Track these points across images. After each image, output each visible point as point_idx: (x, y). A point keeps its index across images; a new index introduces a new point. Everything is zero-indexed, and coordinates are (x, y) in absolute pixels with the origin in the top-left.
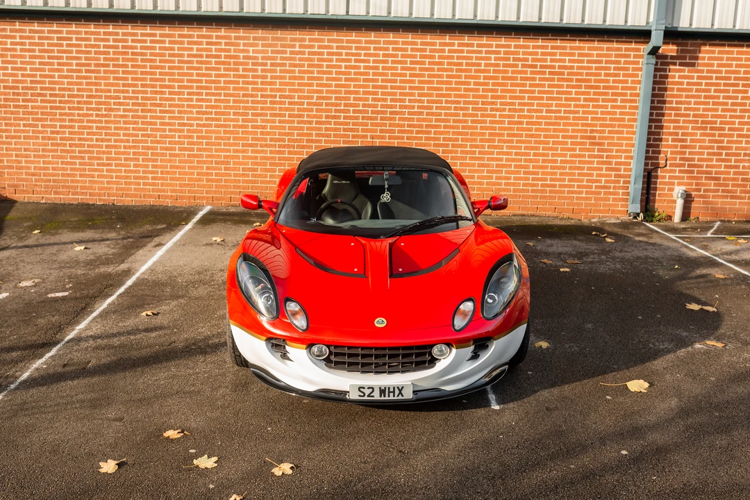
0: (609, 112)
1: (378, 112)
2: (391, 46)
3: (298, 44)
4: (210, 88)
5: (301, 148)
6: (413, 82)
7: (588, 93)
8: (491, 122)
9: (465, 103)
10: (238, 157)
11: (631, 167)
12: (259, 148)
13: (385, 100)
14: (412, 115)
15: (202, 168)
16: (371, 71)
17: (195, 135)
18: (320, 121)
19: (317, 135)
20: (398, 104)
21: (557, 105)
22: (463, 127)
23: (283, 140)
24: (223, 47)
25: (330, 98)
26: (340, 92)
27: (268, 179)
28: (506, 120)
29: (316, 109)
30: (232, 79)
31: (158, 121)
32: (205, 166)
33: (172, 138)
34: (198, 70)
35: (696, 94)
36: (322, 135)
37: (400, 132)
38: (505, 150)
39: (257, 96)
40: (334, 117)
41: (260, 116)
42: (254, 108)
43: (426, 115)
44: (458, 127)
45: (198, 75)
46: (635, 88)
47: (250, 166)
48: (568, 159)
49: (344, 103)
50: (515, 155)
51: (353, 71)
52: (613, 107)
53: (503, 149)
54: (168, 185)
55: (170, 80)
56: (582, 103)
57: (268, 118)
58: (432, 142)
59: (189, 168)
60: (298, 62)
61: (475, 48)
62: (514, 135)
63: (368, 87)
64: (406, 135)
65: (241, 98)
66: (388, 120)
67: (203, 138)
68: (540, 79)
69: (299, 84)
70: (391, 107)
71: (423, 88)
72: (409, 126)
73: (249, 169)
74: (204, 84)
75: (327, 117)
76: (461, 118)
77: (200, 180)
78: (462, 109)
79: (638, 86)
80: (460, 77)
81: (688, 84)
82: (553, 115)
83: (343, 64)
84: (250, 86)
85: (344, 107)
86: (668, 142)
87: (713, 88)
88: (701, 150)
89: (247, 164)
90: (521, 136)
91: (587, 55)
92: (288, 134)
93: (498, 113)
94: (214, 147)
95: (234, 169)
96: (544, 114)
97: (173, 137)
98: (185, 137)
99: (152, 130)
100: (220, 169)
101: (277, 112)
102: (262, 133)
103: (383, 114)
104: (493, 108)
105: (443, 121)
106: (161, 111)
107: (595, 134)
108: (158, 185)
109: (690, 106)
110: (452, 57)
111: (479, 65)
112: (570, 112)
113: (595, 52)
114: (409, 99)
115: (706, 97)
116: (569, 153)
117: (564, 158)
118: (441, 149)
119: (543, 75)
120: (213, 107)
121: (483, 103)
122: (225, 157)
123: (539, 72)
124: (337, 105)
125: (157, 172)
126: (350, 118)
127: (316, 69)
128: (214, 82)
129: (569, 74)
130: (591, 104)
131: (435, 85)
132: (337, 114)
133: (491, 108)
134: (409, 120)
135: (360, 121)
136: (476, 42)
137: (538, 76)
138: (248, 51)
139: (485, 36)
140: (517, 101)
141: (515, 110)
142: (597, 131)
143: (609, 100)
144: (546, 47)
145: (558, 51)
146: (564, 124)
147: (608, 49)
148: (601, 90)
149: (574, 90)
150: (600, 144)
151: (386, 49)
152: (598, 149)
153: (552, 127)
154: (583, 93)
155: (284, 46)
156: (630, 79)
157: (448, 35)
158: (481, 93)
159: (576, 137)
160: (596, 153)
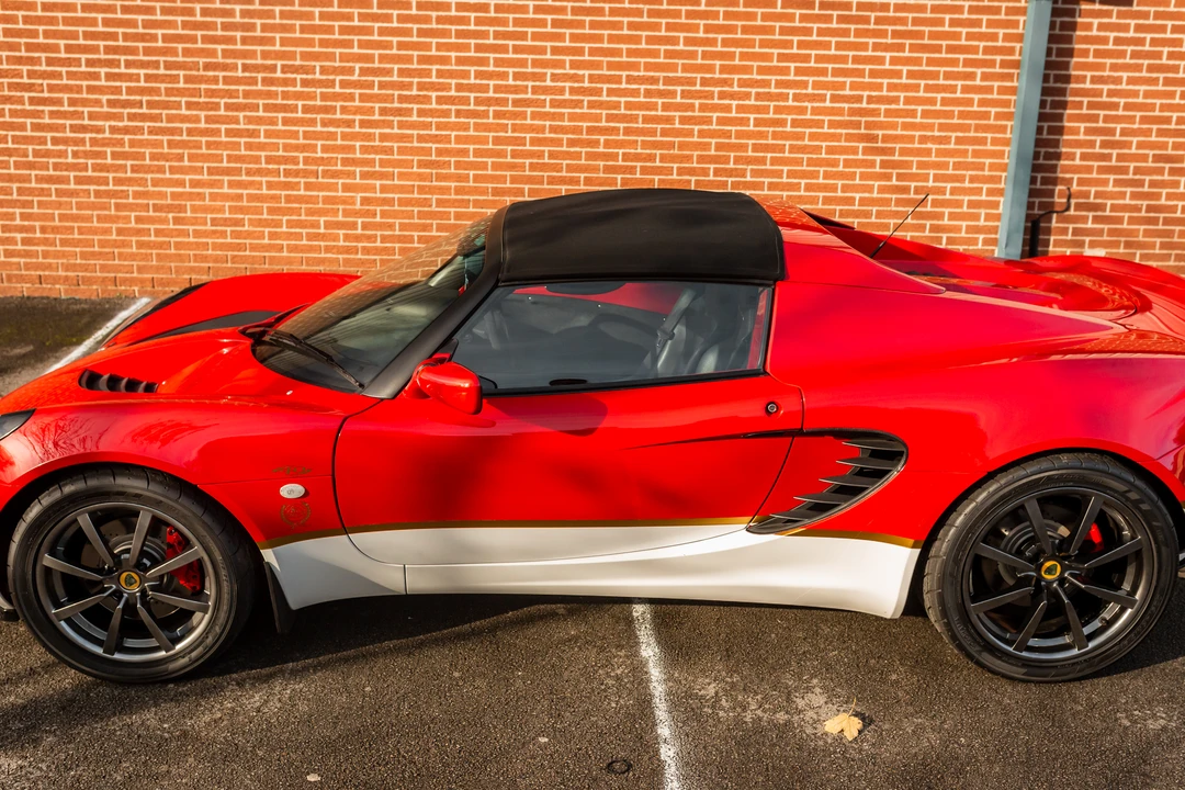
0: (958, 99)
1: (489, 102)
4: (134, 51)
5: (333, 177)
6: (560, 37)
7: (917, 61)
8: (721, 121)
9: (668, 81)
10: (201, 196)
11: (1001, 210)
12: (244, 178)
13: (504, 76)
14: (558, 106)
15: (127, 219)
16: (473, 15)
17: (109, 150)
18: (369, 121)
19: (364, 149)
20: (530, 84)
21: (854, 86)
22: (664, 133)
23: (295, 161)
25: (389, 72)
26: (409, 59)
27: (266, 241)
28: (752, 116)
29: (360, 95)
30: (180, 32)
31: (29, 121)
32: (133, 214)
33: (60, 157)
35: (1132, 61)
36: (375, 150)
37: (534, 142)
38: (749, 179)
39: (235, 67)
40: (399, 112)
41: (243, 110)
42: (230, 94)
43: (589, 108)
44: (653, 133)
45: (106, 22)
46: (1011, 51)
47: (227, 215)
48: (875, 195)
49: (419, 83)
50: (769, 189)
51: (434, 14)
52: (965, 89)
53: (744, 176)
54: (57, 255)
55: (47, 34)
56: (904, 81)
57: (261, 113)
58: (602, 163)
59: (100, 218)
62: (766, 148)
63: (466, 47)
64: (547, 149)
65: (202, 73)
66: (509, 119)
67: (125, 156)
68: (821, 32)
69: (323, 43)
70: (516, 90)
71: (580, 51)
72: (553, 129)
73: (226, 222)
74: (121, 43)
75: (383, 111)
76: (660, 113)
77: (124, 244)
78: (661, 94)
79: (1018, 46)
80: (656, 27)
81: (1118, 41)
82: (846, 106)
84: (219, 47)
85: (419, 90)
86: (1073, 159)
87: (1166, 50)
88: (1137, 177)
89: (221, 210)
90: (781, 149)
92: (303, 148)
93: (734, 103)
94: (149, 176)
95: (195, 221)
96: (828, 104)
97: (63, 154)
98: (87, 155)
99: (16, 140)
100: (166, 221)
101: (279, 101)
102: (249, 146)
103: (498, 104)
104: (725, 92)
105: (624, 118)
106: (32, 101)
107: (929, 145)
108: (34, 254)
109: (1119, 87)
112: (880, 100)
114: (552, 75)
115: (1151, 68)
116: (877, 184)
117: (866, 195)
118: (619, 177)
119: (825, 22)
120: (142, 91)
121: (704, 82)
122: (175, 196)
123: (817, 15)
124: (402, 86)
125: (31, 229)
126: (431, 113)
127: (356, 11)
128: (142, 38)
129: (878, 21)
130: (922, 83)
131: (605, 45)
132: (404, 106)
133: (720, 92)
134: (553, 116)
135: (453, 119)
137: (815, 26)
140: (774, 77)
141: (770, 96)
142: (934, 140)
143: (958, 76)
146: (868, 125)
148: (943, 55)
149: (888, 55)
150: (939, 166)
152: (935, 175)
153: (843, 131)
154: (907, 61)
156: (1001, 32)
158: (700, 61)
159: (892, 152)
160: (931, 184)
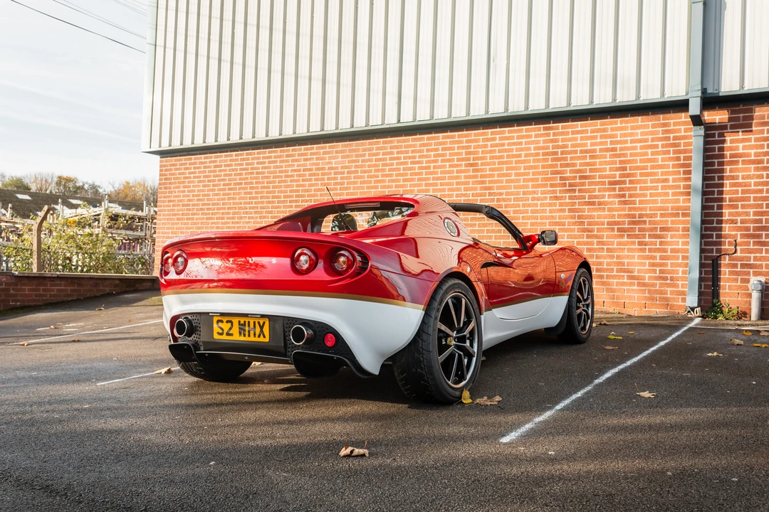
0: (659, 193)
2: (440, 147)
3: (367, 153)
6: (460, 178)
7: (634, 175)
8: (533, 212)
9: (507, 194)
16: (424, 171)
21: (600, 190)
24: (315, 161)
28: (548, 208)
34: (297, 182)
45: (297, 186)
48: (615, 247)
51: (409, 172)
52: (664, 188)
56: (628, 185)
60: (367, 168)
61: (515, 140)
68: (581, 165)
71: (468, 183)
80: (502, 169)
81: (757, 154)
82: (597, 200)
83: (402, 167)
86: (737, 223)
91: (631, 135)
93: (539, 202)
96: (587, 200)
104: (534, 197)
109: (761, 180)
110: (494, 151)
111: (520, 156)
112: (615, 196)
113: (639, 131)
116: (616, 241)
117: (610, 247)
119: (583, 160)
121: (524, 193)
123: (579, 157)
127: (380, 173)
129: (611, 156)
130: (638, 186)
131: (479, 179)
133: (532, 198)
136: (515, 135)
137: (578, 162)
138: (331, 163)
139: (524, 127)
140: (558, 189)
141: (556, 198)
142: (647, 215)
143: (659, 181)
144: (586, 131)
145: (599, 134)
146: (609, 210)
147: (654, 126)
148: (649, 171)
149: (618, 173)
150: (651, 230)
151: (437, 150)
152: (649, 235)
153: (596, 214)
154: (628, 175)
155: (357, 156)
156: (682, 156)
157: (490, 131)
158: (522, 183)
159: (623, 223)
160: (647, 240)
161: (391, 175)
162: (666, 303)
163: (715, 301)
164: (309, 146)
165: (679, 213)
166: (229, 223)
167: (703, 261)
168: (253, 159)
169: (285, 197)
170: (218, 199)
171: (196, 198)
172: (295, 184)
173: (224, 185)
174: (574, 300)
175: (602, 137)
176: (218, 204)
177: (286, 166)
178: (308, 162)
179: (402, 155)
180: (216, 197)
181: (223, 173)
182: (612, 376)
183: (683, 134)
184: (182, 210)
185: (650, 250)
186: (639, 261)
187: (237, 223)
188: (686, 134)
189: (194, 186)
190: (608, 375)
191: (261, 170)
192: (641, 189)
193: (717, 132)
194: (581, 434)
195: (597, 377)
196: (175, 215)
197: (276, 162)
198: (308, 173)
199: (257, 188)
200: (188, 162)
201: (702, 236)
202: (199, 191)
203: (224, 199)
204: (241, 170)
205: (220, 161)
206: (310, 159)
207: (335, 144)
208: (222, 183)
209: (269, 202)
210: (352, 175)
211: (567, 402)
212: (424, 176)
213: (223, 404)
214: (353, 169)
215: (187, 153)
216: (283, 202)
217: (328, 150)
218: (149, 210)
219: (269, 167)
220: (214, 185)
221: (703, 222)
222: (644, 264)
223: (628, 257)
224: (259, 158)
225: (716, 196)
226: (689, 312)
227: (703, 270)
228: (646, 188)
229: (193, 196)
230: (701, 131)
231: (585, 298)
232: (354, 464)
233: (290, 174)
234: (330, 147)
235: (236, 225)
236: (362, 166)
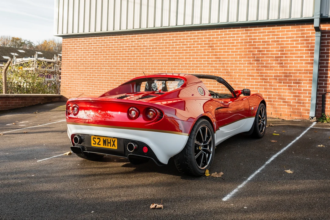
0: (299, 63)
1: (191, 67)
2: (196, 37)
3: (161, 39)
6: (205, 52)
7: (287, 54)
8: (239, 70)
9: (228, 61)
11: (311, 92)
13: (194, 61)
14: (204, 67)
20: (199, 62)
21: (271, 60)
22: (226, 72)
24: (137, 43)
25: (173, 61)
26: (176, 58)
28: (246, 68)
29: (167, 66)
30: (139, 55)
31: (115, 72)
34: (128, 52)
38: (246, 83)
39: (147, 61)
41: (148, 69)
42: (146, 66)
43: (211, 67)
48: (277, 87)
49: (178, 63)
50: (251, 86)
51: (181, 49)
52: (301, 60)
55: (119, 57)
56: (284, 59)
60: (161, 47)
61: (232, 36)
62: (250, 76)
63: (187, 55)
65: (142, 62)
66: (195, 70)
69: (162, 56)
70: (196, 64)
71: (209, 55)
74: (130, 58)
75: (171, 69)
76: (226, 68)
78: (226, 64)
80: (225, 49)
82: (269, 65)
83: (178, 46)
84: (145, 58)
90: (254, 76)
91: (286, 34)
93: (242, 65)
96: (265, 65)
99: (113, 76)
104: (240, 63)
106: (116, 69)
110: (222, 40)
111: (234, 43)
112: (278, 64)
113: (290, 33)
114: (203, 60)
117: (275, 87)
119: (263, 46)
121: (235, 61)
123: (261, 44)
124: (175, 64)
127: (168, 49)
129: (277, 45)
131: (214, 54)
132: (175, 68)
133: (239, 63)
134: (203, 69)
135: (184, 70)
136: (232, 33)
137: (261, 47)
138: (144, 44)
139: (236, 29)
140: (252, 59)
141: (251, 64)
142: (293, 73)
143: (298, 57)
144: (265, 32)
145: (271, 34)
146: (275, 70)
147: (297, 31)
148: (294, 52)
149: (279, 53)
150: (294, 80)
151: (194, 39)
152: (293, 82)
153: (269, 71)
154: (284, 54)
155: (157, 41)
156: (310, 45)
157: (220, 30)
158: (234, 56)
159: (282, 76)
160: (292, 84)
161: (173, 50)
162: (300, 114)
163: (323, 114)
164: (134, 35)
165: (307, 72)
166: (96, 71)
167: (318, 95)
168: (107, 40)
169: (122, 59)
170: (91, 59)
171: (80, 58)
172: (127, 53)
173: (93, 52)
174: (258, 119)
175: (272, 35)
176: (90, 62)
177: (123, 44)
178: (133, 43)
179: (178, 41)
180: (90, 58)
181: (93, 47)
182: (274, 159)
183: (311, 35)
184: (73, 64)
185: (294, 90)
186: (288, 94)
187: (100, 71)
188: (312, 35)
189: (79, 53)
190: (272, 159)
191: (111, 46)
192: (290, 60)
193: (326, 35)
194: (259, 196)
195: (267, 160)
196: (70, 66)
197: (118, 42)
198: (133, 48)
199: (109, 54)
200: (76, 41)
201: (318, 84)
202: (81, 55)
203: (93, 59)
204: (101, 45)
205: (91, 41)
206: (134, 41)
207: (146, 34)
208: (92, 51)
209: (115, 62)
210: (154, 50)
211: (253, 176)
212: (188, 51)
213: (96, 175)
214: (155, 47)
215: (75, 37)
216: (122, 61)
217: (143, 37)
218: (57, 59)
219: (115, 45)
220: (88, 53)
221: (319, 77)
222: (291, 96)
223: (283, 92)
224: (110, 40)
225: (325, 65)
226: (311, 119)
227: (318, 99)
228: (293, 60)
229: (79, 57)
230: (319, 34)
231: (263, 117)
232: (156, 213)
233: (125, 48)
234: (144, 36)
235: (99, 72)
236: (159, 46)
